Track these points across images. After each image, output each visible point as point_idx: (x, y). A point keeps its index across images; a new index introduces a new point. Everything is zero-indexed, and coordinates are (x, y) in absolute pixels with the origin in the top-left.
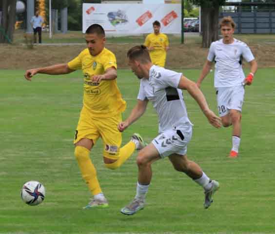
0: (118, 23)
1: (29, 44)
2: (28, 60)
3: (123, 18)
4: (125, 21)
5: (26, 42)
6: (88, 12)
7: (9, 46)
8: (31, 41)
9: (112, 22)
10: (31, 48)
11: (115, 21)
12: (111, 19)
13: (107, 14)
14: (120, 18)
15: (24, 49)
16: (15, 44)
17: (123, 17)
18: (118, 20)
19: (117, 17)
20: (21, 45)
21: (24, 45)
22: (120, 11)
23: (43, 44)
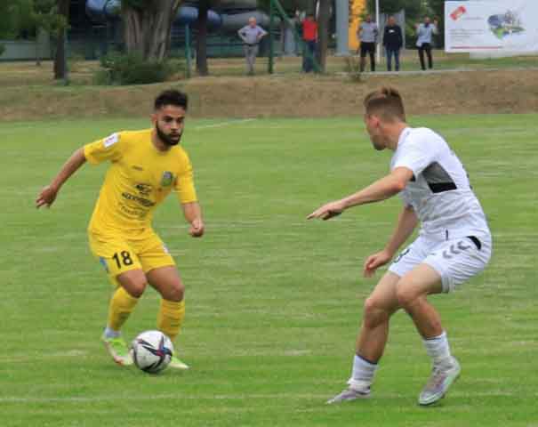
0: (506, 33)
1: (353, 73)
2: (353, 101)
3: (516, 25)
4: (518, 30)
5: (347, 69)
6: (454, 16)
7: (318, 77)
8: (356, 69)
9: (495, 32)
10: (357, 80)
11: (501, 31)
12: (494, 27)
13: (487, 18)
14: (510, 25)
15: (346, 82)
16: (328, 74)
17: (516, 22)
18: (506, 29)
19: (503, 24)
20: (341, 75)
21: (345, 74)
22: (509, 12)
23: (377, 73)
